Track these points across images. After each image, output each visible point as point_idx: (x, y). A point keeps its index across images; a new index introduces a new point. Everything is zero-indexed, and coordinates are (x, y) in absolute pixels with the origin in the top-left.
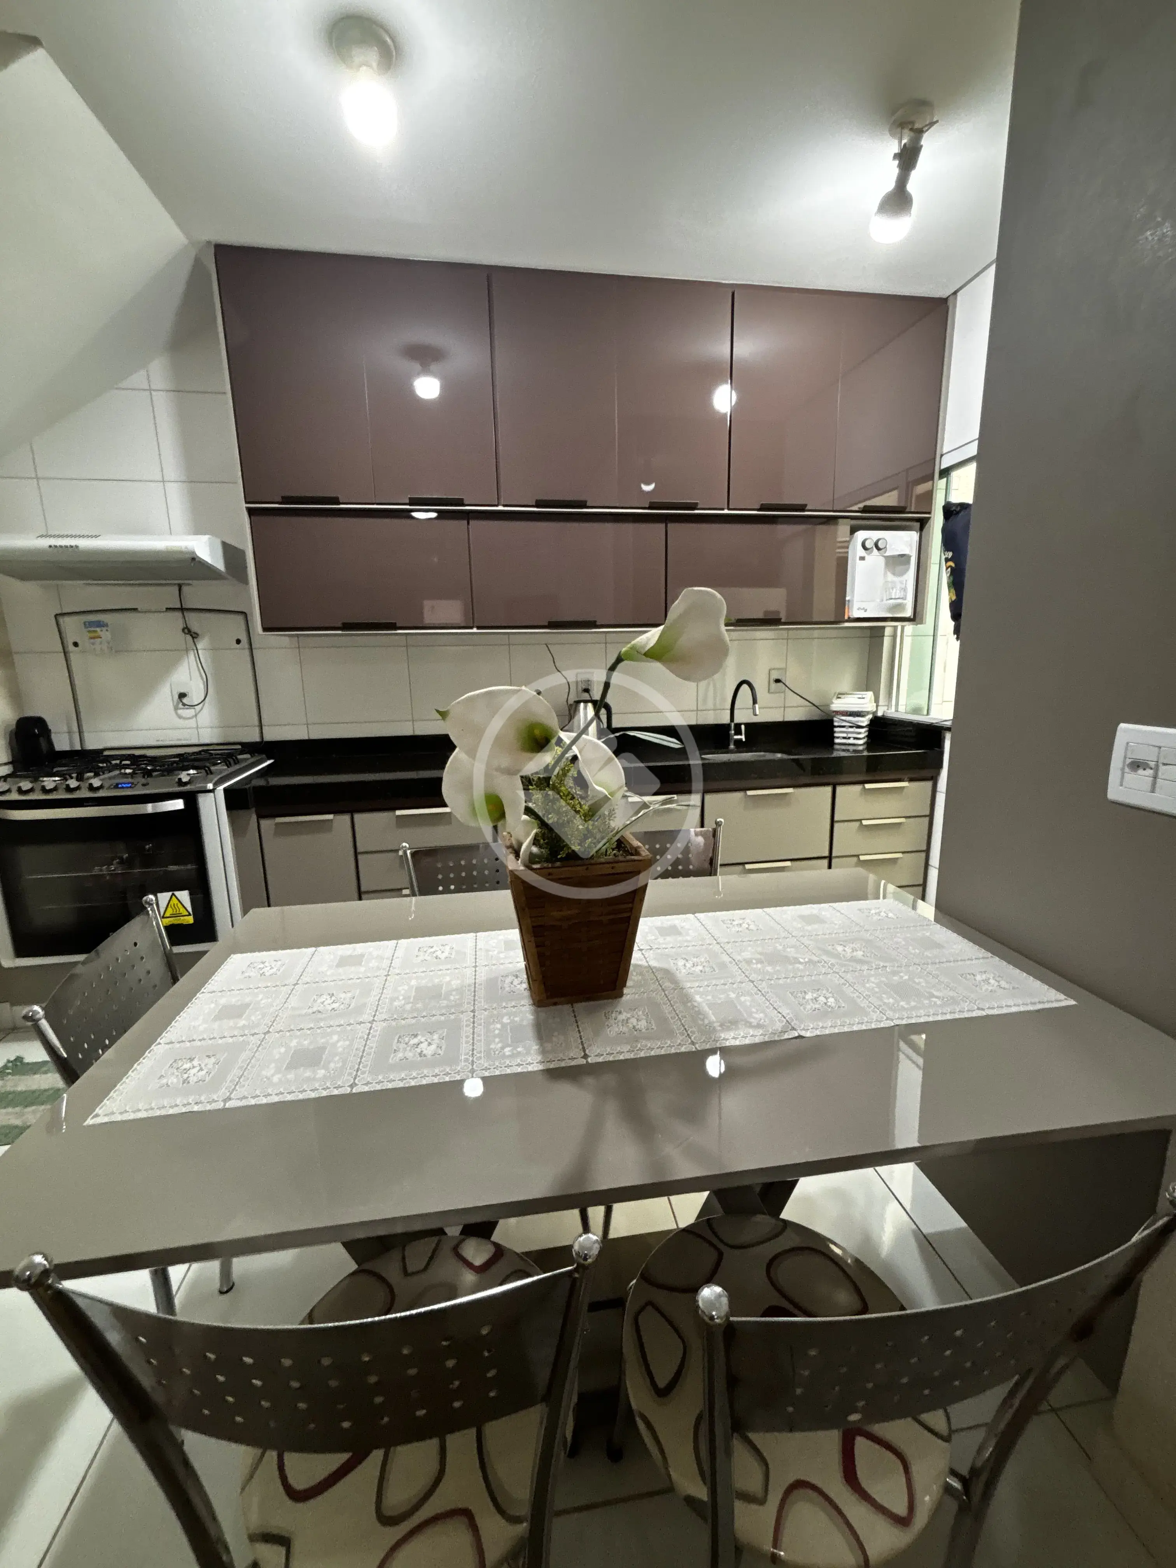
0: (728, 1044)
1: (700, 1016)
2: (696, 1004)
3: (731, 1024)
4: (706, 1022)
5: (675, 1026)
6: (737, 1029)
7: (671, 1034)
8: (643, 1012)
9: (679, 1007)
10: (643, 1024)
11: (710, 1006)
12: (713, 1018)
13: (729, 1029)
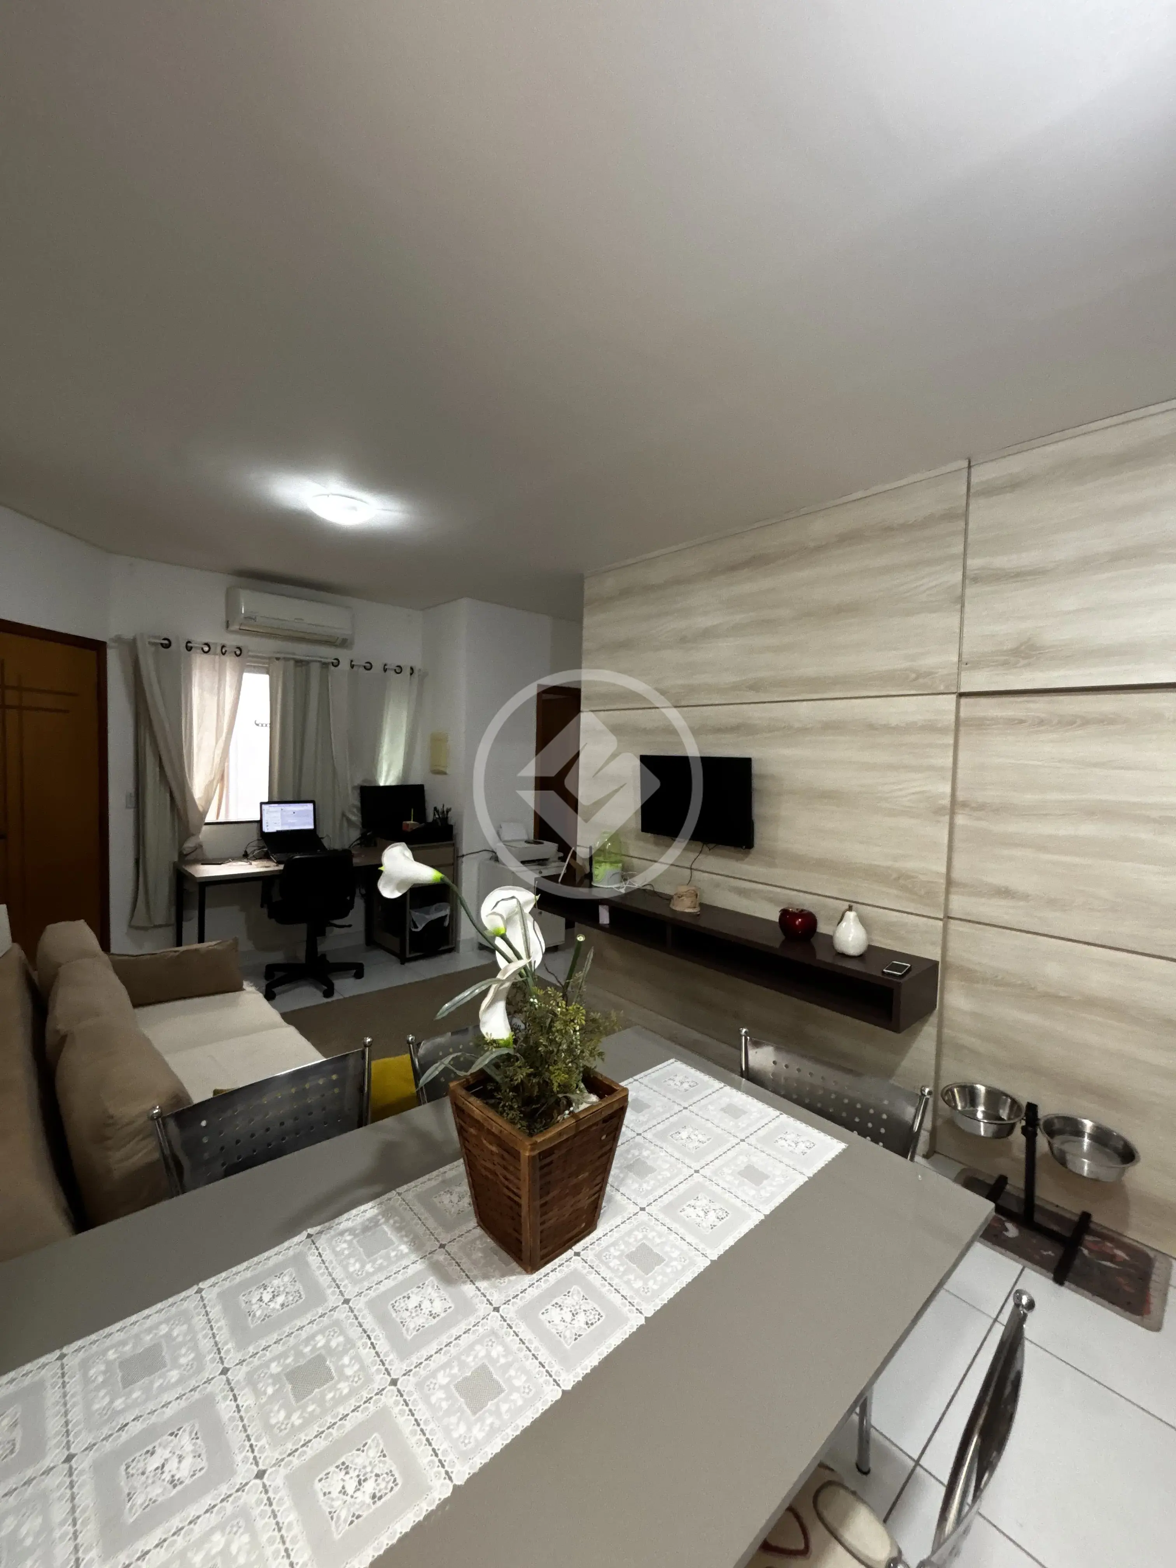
0: (370, 1204)
1: (398, 1225)
2: (405, 1239)
3: (370, 1227)
4: (391, 1221)
5: (418, 1208)
6: (363, 1223)
7: (421, 1198)
8: (450, 1212)
9: (420, 1230)
10: (446, 1199)
11: (391, 1243)
12: (385, 1228)
13: (370, 1220)
